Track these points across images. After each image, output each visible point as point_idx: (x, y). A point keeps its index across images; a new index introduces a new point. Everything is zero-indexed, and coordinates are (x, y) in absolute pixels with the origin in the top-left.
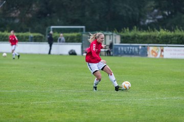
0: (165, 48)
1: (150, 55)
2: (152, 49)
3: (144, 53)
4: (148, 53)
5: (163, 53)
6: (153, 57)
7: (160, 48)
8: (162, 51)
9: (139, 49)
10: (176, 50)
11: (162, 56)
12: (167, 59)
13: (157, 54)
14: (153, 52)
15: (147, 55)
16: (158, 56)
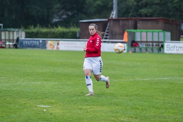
0: (60, 42)
1: (49, 48)
2: (50, 42)
3: (44, 46)
4: (47, 46)
5: (59, 46)
6: (51, 49)
7: (56, 42)
8: (58, 44)
9: (39, 43)
10: (68, 44)
11: (58, 48)
12: (62, 51)
13: (54, 47)
14: (51, 45)
15: (46, 48)
16: (55, 49)
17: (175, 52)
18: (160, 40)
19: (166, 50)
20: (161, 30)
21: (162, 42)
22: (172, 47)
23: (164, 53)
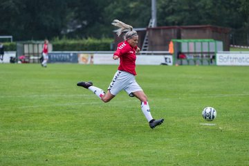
0: (95, 55)
1: (81, 61)
2: (83, 56)
3: (75, 59)
4: (79, 59)
5: (93, 60)
6: (83, 63)
7: (90, 55)
8: (92, 57)
9: (70, 56)
10: (105, 57)
11: (92, 62)
12: (97, 65)
13: (87, 61)
14: (83, 58)
15: (77, 62)
16: (89, 62)
17: (229, 63)
18: (211, 51)
19: (219, 62)
20: (212, 40)
21: (213, 53)
22: (226, 58)
23: (216, 65)
